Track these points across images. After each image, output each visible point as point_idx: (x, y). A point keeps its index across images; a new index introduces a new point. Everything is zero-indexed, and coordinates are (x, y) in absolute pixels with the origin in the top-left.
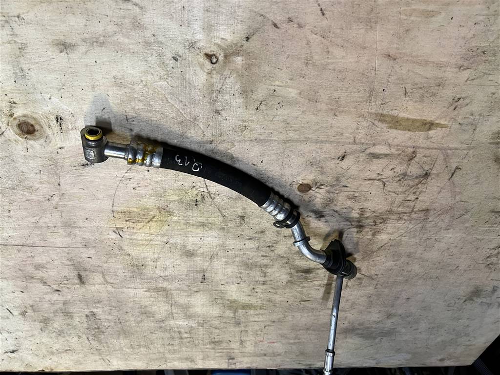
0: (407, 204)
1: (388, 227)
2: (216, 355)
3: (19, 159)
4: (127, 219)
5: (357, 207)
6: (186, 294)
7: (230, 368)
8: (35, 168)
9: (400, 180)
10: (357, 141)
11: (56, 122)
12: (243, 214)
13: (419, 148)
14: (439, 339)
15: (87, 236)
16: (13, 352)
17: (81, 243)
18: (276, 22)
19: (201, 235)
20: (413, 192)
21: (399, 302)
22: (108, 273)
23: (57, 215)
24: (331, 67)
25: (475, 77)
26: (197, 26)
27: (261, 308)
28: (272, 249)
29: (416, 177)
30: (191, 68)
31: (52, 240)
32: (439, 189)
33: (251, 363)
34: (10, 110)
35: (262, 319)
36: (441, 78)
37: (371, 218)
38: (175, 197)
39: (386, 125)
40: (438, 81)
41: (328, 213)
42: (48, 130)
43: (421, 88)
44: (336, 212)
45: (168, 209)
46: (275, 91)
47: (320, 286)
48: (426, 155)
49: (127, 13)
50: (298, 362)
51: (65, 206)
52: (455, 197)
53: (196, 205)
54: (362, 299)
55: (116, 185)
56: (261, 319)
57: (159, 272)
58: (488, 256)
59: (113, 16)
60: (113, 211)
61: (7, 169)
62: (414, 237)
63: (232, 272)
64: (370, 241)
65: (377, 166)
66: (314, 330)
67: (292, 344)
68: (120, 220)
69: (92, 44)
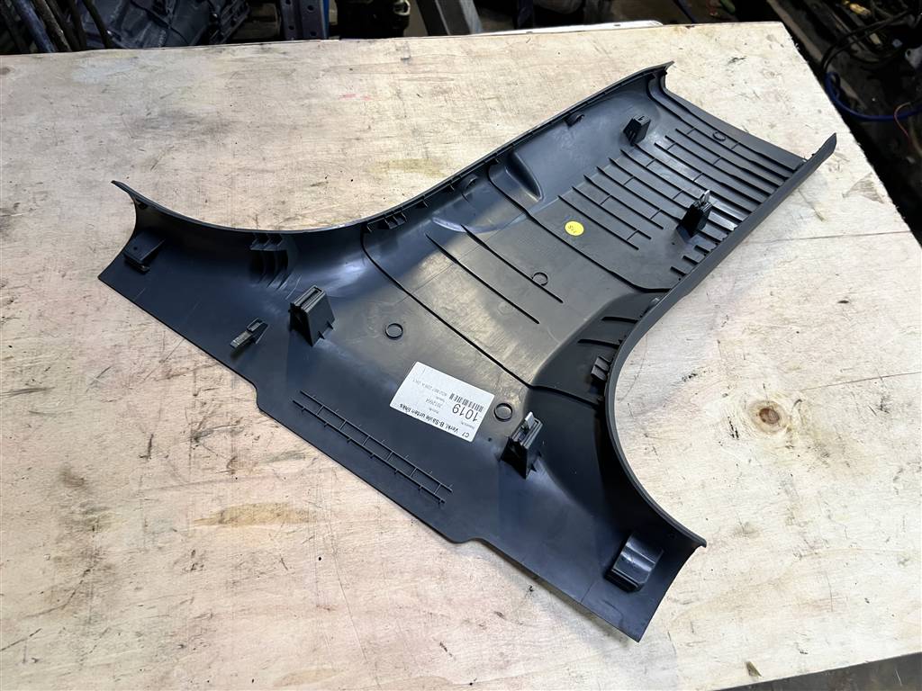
0: (209, 384)
2: (433, 66)
3: (771, 371)
7: (403, 40)
8: (752, 362)
9: (238, 422)
11: (738, 430)
16: (734, 60)
18: (500, 619)
20: (207, 406)
23: (714, 296)
25: (183, 607)
29: (212, 432)
32: (164, 417)
34: (791, 436)
35: (378, 143)
39: (294, 507)
40: (238, 588)
42: (745, 417)
48: (210, 471)
50: (288, 57)
56: (381, 143)
58: (13, 304)
67: (313, 96)
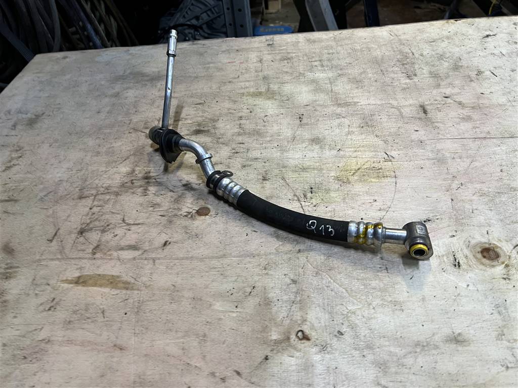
0: (100, 203)
1: (119, 179)
2: (285, 47)
3: (495, 223)
4: (380, 171)
5: (150, 196)
6: (317, 103)
7: (272, 36)
8: (478, 215)
9: (108, 225)
10: (151, 261)
11: (460, 262)
12: (264, 183)
13: (89, 259)
14: (68, 77)
15: (420, 152)
16: (488, 36)
17: (426, 144)
18: (238, 377)
19: (305, 159)
20: (95, 215)
21: (108, 109)
22: (397, 117)
23: (452, 170)
24: (180, 335)
25: (34, 333)
26: (320, 368)
27: (243, 94)
28: (234, 151)
29: (92, 229)
30: (323, 325)
31: (456, 145)
32: (69, 219)
33: (251, 42)
34: (509, 271)
35: (241, 84)
36: (68, 329)
37: (136, 187)
38: (333, 194)
39: (122, 279)
40: (71, 326)
41: (179, 189)
42: (467, 253)
43: (88, 318)
44: (171, 191)
45: (340, 183)
46: (236, 307)
47: (186, 119)
48: (82, 252)
49: (393, 378)
50: (204, 46)
51: (445, 180)
52: (53, 212)
53: (312, 188)
54: (143, 109)
55: (394, 203)
56: (243, 83)
57: (346, 121)
58: (21, 159)
59: (408, 373)
60: (396, 177)
61: (507, 213)
62: (94, 171)
63: (273, 126)
64: (136, 165)
65: (131, 238)
66: (190, 77)
67: (212, 63)
68: (388, 169)
69: (428, 344)
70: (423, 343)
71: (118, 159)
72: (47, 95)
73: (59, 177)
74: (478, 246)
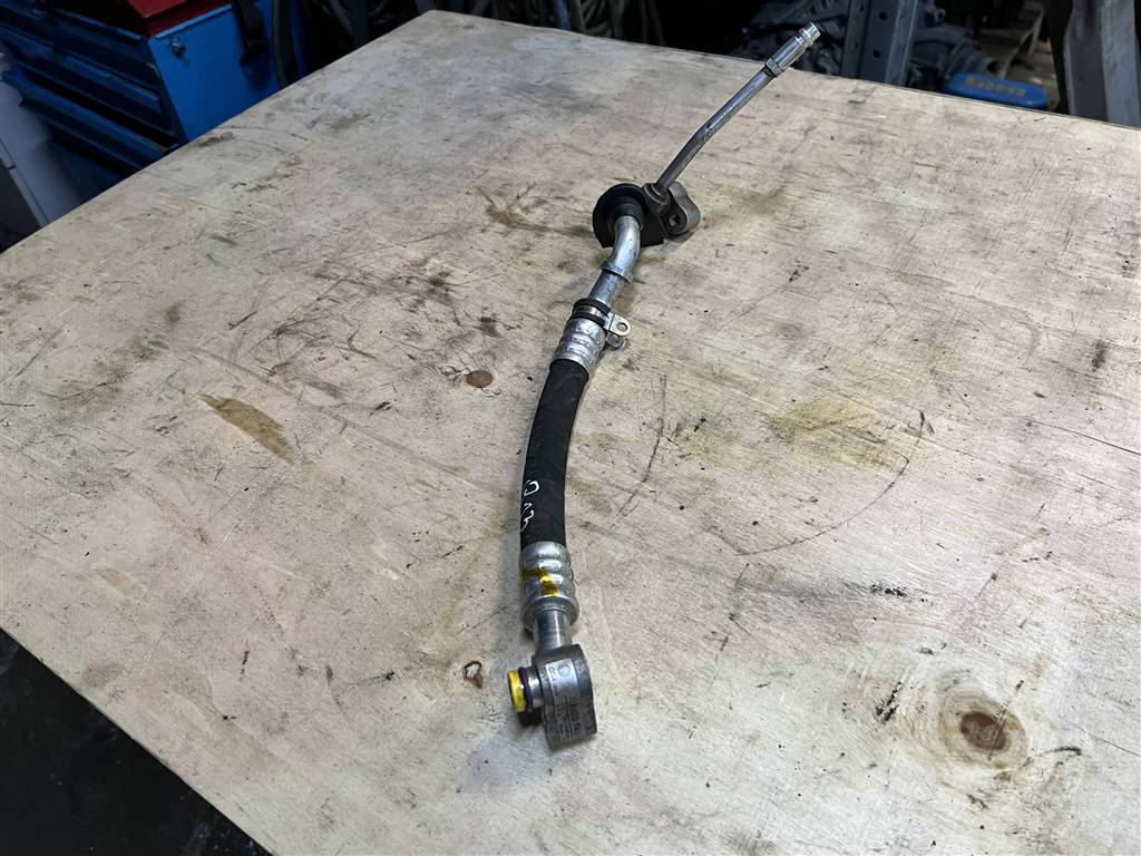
0: (340, 296)
1: (394, 267)
4: (878, 446)
5: (417, 316)
8: (1031, 637)
9: (323, 337)
10: (340, 425)
11: (898, 711)
12: (621, 371)
13: (261, 378)
14: (448, 62)
15: (1008, 443)
17: (1038, 433)
18: (325, 679)
20: (317, 312)
21: (465, 139)
27: (720, 187)
33: (818, 86)
34: (997, 790)
36: (160, 472)
37: (408, 292)
38: (737, 449)
41: (472, 323)
44: (456, 321)
46: (408, 566)
48: (258, 363)
51: (1014, 527)
52: (267, 283)
53: (703, 420)
55: (852, 524)
57: (890, 315)
60: (901, 473)
62: (367, 238)
63: (727, 270)
64: (437, 254)
65: (339, 374)
68: (897, 449)
70: (681, 815)
71: (419, 233)
72: (395, 85)
73: (314, 230)
74: (971, 700)
